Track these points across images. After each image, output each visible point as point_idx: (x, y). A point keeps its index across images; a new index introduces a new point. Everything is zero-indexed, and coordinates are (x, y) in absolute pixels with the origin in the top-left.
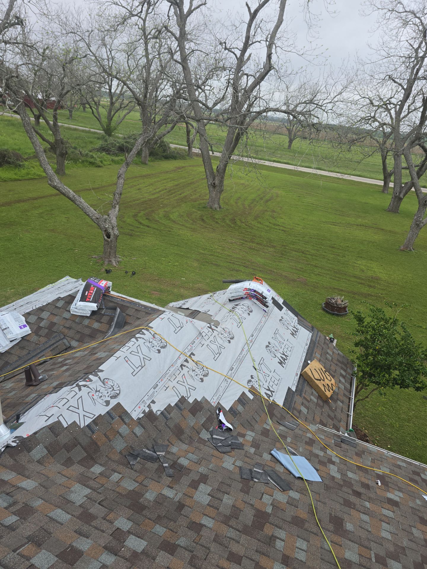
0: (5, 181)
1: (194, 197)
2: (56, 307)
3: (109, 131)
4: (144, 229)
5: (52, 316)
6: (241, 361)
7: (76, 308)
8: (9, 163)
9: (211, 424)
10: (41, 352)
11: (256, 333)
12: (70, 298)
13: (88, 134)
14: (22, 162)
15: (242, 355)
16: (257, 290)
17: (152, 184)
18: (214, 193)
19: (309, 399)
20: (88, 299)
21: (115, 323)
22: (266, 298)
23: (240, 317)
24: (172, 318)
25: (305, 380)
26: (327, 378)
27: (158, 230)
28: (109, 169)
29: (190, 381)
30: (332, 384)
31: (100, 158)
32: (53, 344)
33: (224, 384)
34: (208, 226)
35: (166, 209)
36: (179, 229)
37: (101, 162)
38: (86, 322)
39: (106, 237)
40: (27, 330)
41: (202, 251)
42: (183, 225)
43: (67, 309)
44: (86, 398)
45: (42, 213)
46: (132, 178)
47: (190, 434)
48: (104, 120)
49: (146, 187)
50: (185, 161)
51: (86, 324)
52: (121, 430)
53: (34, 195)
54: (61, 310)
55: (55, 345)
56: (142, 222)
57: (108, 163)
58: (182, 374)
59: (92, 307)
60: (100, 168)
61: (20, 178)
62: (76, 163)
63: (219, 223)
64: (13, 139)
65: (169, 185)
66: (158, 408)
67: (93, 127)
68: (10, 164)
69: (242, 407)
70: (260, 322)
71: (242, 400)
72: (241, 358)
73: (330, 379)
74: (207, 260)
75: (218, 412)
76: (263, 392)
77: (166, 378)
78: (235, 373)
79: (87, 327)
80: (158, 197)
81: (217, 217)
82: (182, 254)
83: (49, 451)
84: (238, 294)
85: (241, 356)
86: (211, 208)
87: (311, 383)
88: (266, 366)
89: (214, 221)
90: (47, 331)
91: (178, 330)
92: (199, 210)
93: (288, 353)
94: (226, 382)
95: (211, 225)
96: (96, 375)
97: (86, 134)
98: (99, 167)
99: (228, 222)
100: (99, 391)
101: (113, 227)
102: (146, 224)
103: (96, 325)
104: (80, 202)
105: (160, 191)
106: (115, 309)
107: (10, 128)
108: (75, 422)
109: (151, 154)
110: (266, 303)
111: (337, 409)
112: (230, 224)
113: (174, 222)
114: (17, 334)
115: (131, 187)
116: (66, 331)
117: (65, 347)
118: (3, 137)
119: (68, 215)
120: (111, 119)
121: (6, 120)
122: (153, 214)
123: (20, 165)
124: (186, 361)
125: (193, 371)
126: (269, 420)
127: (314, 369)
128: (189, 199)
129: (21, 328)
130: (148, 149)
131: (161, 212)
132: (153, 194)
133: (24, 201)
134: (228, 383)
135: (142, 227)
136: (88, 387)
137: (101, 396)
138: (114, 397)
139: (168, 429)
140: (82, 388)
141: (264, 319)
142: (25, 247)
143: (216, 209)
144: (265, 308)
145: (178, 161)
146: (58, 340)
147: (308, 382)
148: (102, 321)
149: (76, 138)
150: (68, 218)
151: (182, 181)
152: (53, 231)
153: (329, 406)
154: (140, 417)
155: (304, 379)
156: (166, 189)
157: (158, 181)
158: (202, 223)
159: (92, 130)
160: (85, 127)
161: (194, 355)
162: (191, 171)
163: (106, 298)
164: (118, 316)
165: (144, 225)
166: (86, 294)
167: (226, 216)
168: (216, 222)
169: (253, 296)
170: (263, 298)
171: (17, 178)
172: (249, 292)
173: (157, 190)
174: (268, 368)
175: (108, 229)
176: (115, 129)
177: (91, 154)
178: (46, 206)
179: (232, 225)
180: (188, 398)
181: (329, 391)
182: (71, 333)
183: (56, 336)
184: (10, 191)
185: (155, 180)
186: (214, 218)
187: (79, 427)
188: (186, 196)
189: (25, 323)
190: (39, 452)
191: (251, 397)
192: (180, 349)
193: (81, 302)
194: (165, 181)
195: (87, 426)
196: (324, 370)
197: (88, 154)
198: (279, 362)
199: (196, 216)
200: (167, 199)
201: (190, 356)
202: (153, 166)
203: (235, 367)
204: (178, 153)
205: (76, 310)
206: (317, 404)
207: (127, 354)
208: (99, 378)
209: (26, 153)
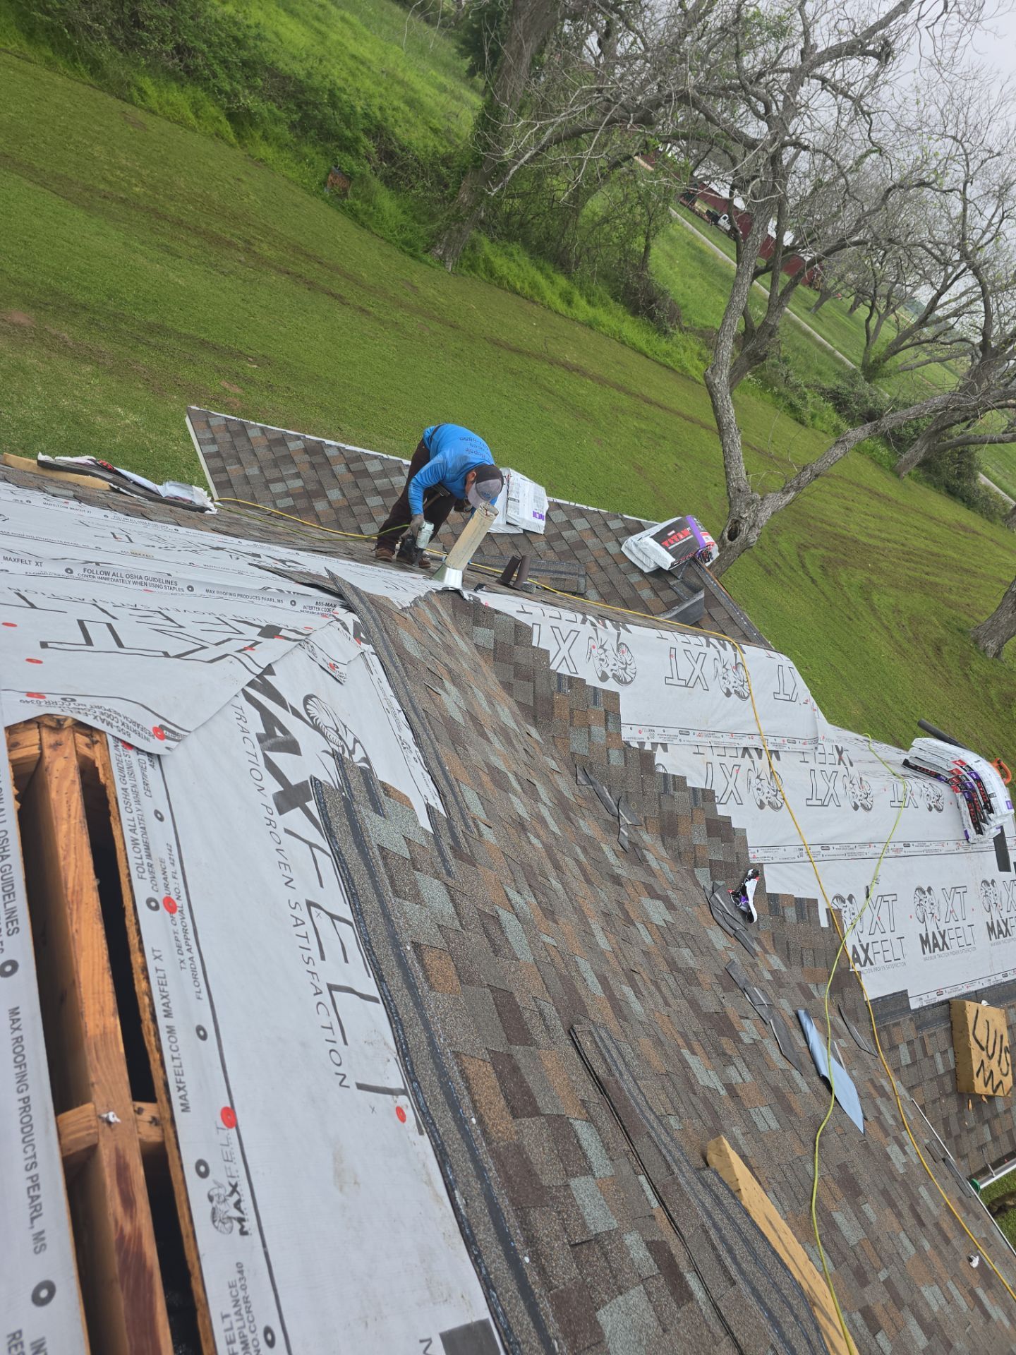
0: (623, 343)
1: (953, 597)
2: (606, 525)
3: (872, 370)
4: (803, 580)
5: (589, 532)
6: (853, 857)
7: (636, 545)
8: (651, 316)
9: (727, 877)
10: (537, 570)
11: (917, 849)
12: (636, 526)
13: (825, 356)
14: (674, 328)
15: (862, 850)
16: (985, 781)
17: (881, 518)
18: (1010, 615)
19: (930, 1053)
20: (666, 543)
21: (680, 610)
22: (991, 811)
23: (909, 794)
24: (786, 670)
25: (949, 1018)
26: (999, 1062)
27: (828, 599)
28: (817, 438)
29: (742, 785)
30: (1001, 1082)
31: (815, 408)
32: (561, 573)
33: (792, 853)
34: (940, 668)
35: (874, 578)
36: (873, 629)
37: (813, 417)
38: (635, 578)
39: (726, 534)
40: (539, 526)
41: (887, 699)
42: (887, 628)
43: (620, 540)
44: (583, 638)
45: (643, 431)
46: (851, 482)
47: (682, 849)
48: (878, 348)
49: (866, 514)
50: (988, 523)
51: (632, 581)
52: (593, 728)
53: (653, 395)
54: (610, 534)
55: (563, 576)
56: (809, 566)
57: (825, 427)
58: (737, 761)
59: (664, 559)
60: (800, 426)
61: (650, 354)
62: (764, 389)
63: (969, 680)
64: (685, 285)
65: (915, 543)
66: (666, 762)
67: (844, 349)
68: (652, 319)
69: (794, 915)
70: (942, 843)
71: (806, 907)
72: (855, 851)
73: (1005, 1072)
74: (886, 723)
75: (750, 873)
76: (850, 941)
77: (709, 739)
78: (825, 858)
79: (631, 586)
80: (875, 547)
81: (975, 667)
82: (844, 673)
83: (495, 649)
84: (935, 760)
85: (858, 850)
86: (976, 642)
87: (957, 1035)
88: (891, 913)
89: (962, 669)
90: (566, 547)
91: (782, 696)
92: (944, 626)
93: (953, 945)
94: (798, 853)
95: (949, 672)
96: (617, 628)
97: (820, 353)
98: (802, 422)
99: (993, 692)
100: (605, 651)
101: (754, 526)
102: (813, 575)
103: (646, 594)
104: (732, 441)
105: (888, 541)
106: (696, 591)
107: (694, 264)
108: (547, 652)
109: (925, 464)
110: (985, 821)
111: (973, 1135)
112: (995, 699)
113: (873, 610)
114: (523, 519)
115: (836, 495)
116: (595, 569)
117: (575, 589)
118: (671, 272)
119: (684, 464)
120: (895, 353)
121: (695, 248)
122: (841, 569)
123: (666, 332)
124: (759, 751)
125: (758, 777)
126: (825, 987)
127: (985, 1018)
128: (939, 595)
129: (535, 514)
130: (928, 449)
131: (860, 576)
132: (870, 536)
133: (629, 393)
134: (801, 859)
135: (800, 573)
136: (596, 630)
137: (603, 660)
138: (620, 681)
139: (657, 805)
140: (588, 623)
141: (952, 846)
142: (577, 461)
143: (985, 650)
144: (972, 832)
145: (973, 514)
146: (572, 571)
147: (952, 1028)
148: (661, 594)
149: (797, 349)
150: (680, 468)
151: (950, 553)
152: (640, 469)
153: (960, 1111)
154: (632, 744)
155: (949, 1016)
156: (903, 545)
157: (898, 521)
158: (931, 654)
159: (838, 353)
160: (829, 341)
161: (778, 758)
162: (985, 550)
163: (694, 566)
164: (694, 604)
165: (807, 574)
166: (670, 534)
167: (999, 680)
168: (966, 675)
169: (966, 788)
170: (986, 807)
171: (646, 350)
172: (965, 773)
173: (883, 535)
174: (892, 920)
175: (743, 521)
176: (887, 376)
177: (806, 390)
178: (658, 424)
179: (998, 706)
180: (719, 803)
181: (986, 1085)
182: (599, 577)
183: (574, 565)
184: (618, 363)
185: (895, 515)
186: (967, 664)
187: (549, 664)
188: (937, 585)
189: (544, 514)
190: (485, 635)
191: (824, 923)
192: (765, 726)
193: (652, 540)
194: (912, 531)
195: (559, 674)
196: (1006, 1043)
197: (800, 386)
198: (921, 935)
199: (930, 633)
200: (893, 563)
201: (771, 752)
202: (909, 488)
203: (832, 851)
204: (985, 498)
205: (634, 548)
206: (939, 1078)
207: (681, 648)
208: (619, 635)
209: (689, 320)
